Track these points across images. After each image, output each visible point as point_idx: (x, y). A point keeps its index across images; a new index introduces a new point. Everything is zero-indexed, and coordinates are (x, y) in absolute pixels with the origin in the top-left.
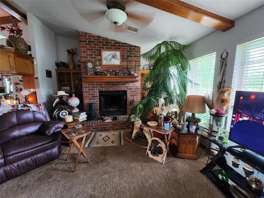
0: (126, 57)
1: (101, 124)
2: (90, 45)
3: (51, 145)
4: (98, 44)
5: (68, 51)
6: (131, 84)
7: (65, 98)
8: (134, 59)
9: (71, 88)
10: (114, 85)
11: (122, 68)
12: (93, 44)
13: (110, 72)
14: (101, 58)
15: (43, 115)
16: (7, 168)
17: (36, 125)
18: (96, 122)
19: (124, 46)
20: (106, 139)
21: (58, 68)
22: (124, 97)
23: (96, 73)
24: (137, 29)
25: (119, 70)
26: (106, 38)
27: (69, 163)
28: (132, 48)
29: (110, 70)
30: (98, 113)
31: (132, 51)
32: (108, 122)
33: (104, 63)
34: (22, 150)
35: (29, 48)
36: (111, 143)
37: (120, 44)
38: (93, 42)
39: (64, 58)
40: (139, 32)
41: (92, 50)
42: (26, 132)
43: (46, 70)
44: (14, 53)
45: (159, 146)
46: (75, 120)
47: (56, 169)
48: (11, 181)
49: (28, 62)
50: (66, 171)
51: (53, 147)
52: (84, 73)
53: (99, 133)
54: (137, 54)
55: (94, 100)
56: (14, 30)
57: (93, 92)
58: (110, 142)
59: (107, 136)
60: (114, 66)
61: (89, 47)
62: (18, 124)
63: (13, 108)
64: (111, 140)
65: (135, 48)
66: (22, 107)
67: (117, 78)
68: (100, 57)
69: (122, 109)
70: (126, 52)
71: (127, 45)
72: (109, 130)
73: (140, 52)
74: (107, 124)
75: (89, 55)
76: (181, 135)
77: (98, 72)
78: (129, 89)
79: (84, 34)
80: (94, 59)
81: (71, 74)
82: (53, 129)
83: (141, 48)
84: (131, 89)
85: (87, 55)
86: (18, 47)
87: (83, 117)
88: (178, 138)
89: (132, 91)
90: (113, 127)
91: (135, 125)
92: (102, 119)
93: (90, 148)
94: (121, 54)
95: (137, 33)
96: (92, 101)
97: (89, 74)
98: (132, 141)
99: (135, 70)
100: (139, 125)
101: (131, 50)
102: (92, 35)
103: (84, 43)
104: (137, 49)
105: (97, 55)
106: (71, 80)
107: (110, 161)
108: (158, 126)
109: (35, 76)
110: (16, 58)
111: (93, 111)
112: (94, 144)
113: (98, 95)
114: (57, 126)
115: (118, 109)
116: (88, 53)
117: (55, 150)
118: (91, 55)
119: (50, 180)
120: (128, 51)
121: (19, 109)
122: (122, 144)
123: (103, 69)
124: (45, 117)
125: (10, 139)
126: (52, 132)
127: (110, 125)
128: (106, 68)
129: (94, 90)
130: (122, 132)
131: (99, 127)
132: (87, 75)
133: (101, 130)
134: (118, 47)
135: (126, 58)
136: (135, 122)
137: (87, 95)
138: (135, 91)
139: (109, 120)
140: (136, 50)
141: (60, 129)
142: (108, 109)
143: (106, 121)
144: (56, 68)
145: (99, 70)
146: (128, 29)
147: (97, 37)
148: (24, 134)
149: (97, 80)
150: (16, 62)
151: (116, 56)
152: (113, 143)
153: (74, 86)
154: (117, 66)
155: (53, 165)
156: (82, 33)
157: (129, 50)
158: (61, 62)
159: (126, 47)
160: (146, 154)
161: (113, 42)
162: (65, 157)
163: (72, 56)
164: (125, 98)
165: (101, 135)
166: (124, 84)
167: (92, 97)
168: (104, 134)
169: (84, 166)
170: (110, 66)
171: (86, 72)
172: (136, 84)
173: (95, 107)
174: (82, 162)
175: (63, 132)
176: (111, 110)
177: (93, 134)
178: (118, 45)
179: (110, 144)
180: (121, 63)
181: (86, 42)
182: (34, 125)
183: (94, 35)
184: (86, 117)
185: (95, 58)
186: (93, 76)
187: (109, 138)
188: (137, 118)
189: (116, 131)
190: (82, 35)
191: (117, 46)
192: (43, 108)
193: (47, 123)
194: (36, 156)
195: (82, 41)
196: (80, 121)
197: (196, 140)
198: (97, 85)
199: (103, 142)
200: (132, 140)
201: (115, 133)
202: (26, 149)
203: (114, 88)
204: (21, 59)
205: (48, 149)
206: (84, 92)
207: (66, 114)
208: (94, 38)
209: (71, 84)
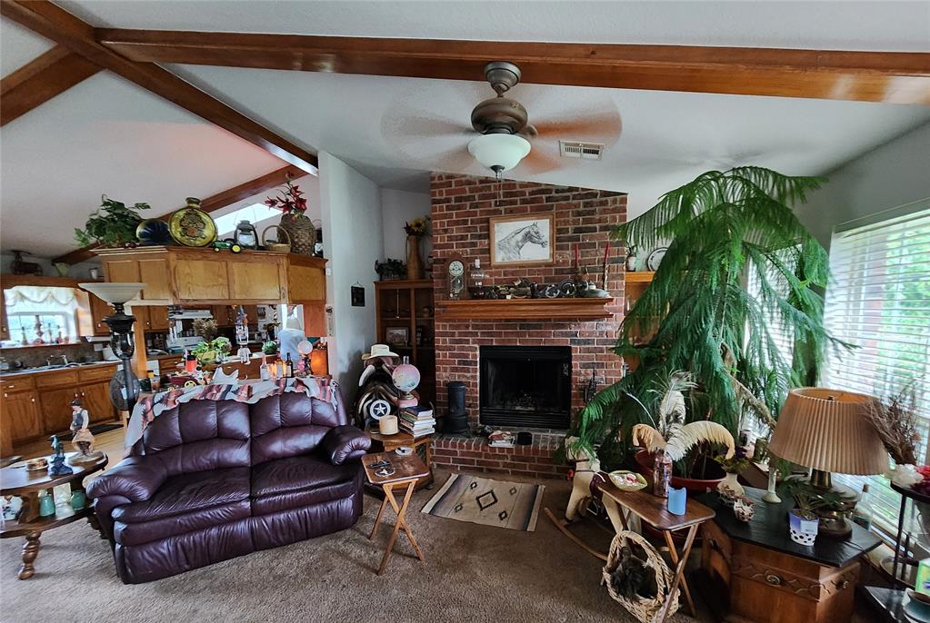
0: (570, 234)
1: (480, 451)
2: (459, 208)
3: (337, 488)
4: (482, 203)
5: (408, 229)
6: (588, 326)
7: (389, 364)
8: (602, 237)
9: (410, 332)
10: (529, 327)
11: (557, 272)
12: (468, 203)
13: (514, 287)
14: (489, 244)
15: (331, 408)
16: (255, 523)
17: (315, 432)
18: (465, 444)
19: (567, 198)
20: (487, 499)
21: (381, 280)
22: (563, 368)
23: (473, 292)
24: (599, 147)
25: (546, 278)
26: (506, 180)
27: (373, 546)
28: (594, 200)
29: (516, 280)
30: (475, 413)
31: (593, 213)
32: (502, 449)
33: (499, 257)
34: (281, 490)
35: (318, 236)
36: (497, 517)
37: (554, 194)
38: (467, 199)
39: (398, 249)
40: (604, 153)
41: (465, 222)
42: (296, 447)
43: (352, 287)
44: (288, 256)
45: (649, 567)
46: (404, 432)
47: (344, 555)
48: (260, 554)
49: (315, 272)
50: (365, 566)
51: (342, 496)
52: (441, 291)
53: (471, 477)
54: (614, 219)
55: (465, 372)
56: (292, 203)
57: (463, 349)
58: (494, 513)
59: (492, 492)
60: (530, 267)
61: (457, 215)
62: (283, 427)
63: (278, 388)
64: (499, 508)
65: (607, 201)
66: (292, 386)
67: (537, 307)
68: (487, 241)
69: (552, 409)
70: (571, 218)
71: (577, 193)
72: (502, 472)
73: (625, 211)
74: (497, 453)
75: (457, 238)
76: (745, 547)
77: (477, 288)
78: (579, 342)
79: (444, 181)
80: (468, 250)
81: (412, 293)
82: (347, 449)
83: (628, 197)
84: (587, 342)
85: (450, 238)
86: (296, 240)
87: (424, 423)
88: (732, 554)
89: (588, 350)
90: (514, 466)
91: (576, 474)
92: (485, 435)
93: (435, 518)
94: (552, 223)
95: (600, 158)
96: (459, 376)
97: (451, 295)
98: (565, 526)
99: (604, 276)
100: (592, 474)
101: (593, 209)
102: (468, 178)
103: (444, 205)
104: (615, 201)
105: (480, 237)
106: (410, 312)
107: (479, 573)
108: (647, 492)
109: (327, 306)
110: (291, 267)
111: (458, 408)
112: (447, 508)
113: (478, 360)
114: (355, 442)
115: (539, 408)
116: (455, 234)
117: (347, 504)
118: (463, 238)
119: (328, 577)
120: (579, 214)
121: (287, 390)
122: (531, 528)
123: (497, 277)
124: (337, 413)
125: (267, 459)
126: (344, 456)
127: (507, 457)
128: (505, 275)
129: (468, 342)
130: (542, 488)
131: (473, 460)
132: (448, 298)
133: (479, 471)
134: (545, 203)
135: (570, 239)
136: (577, 464)
137: (445, 356)
138: (602, 351)
139: (503, 441)
140: (610, 206)
141: (363, 452)
142: (509, 403)
143: (494, 445)
144: (376, 277)
145: (480, 284)
146: (568, 150)
147: (481, 182)
148: (293, 452)
149: (473, 312)
150: (292, 279)
151: (537, 233)
152: (502, 519)
153: (417, 327)
154: (538, 265)
155: (340, 543)
156: (440, 177)
157: (582, 208)
158: (389, 260)
159: (573, 199)
160: (602, 584)
161: (527, 190)
162: (368, 527)
163: (417, 242)
164: (566, 373)
165: (473, 486)
166: (563, 326)
167: (459, 363)
168: (484, 484)
169: (407, 565)
170: (516, 266)
171: (446, 291)
172: (607, 325)
173: (464, 396)
174: (404, 552)
175: (365, 460)
176: (517, 408)
177: (454, 477)
178: (544, 196)
179: (492, 519)
180: (552, 255)
181: (448, 200)
182: (310, 433)
183: (471, 176)
184: (434, 426)
185: (474, 245)
186: (464, 302)
187: (496, 501)
188: (586, 450)
189: (523, 479)
190: (441, 184)
191: (540, 200)
192: (334, 390)
193: (337, 431)
194: (306, 510)
195: (438, 202)
196: (416, 435)
197: (815, 581)
198: (475, 327)
199: (474, 508)
200: (566, 523)
201: (518, 486)
202: (288, 489)
203: (527, 337)
204: (300, 268)
205: (332, 500)
206: (439, 349)
207: (385, 411)
208: (472, 186)
209: (410, 321)
